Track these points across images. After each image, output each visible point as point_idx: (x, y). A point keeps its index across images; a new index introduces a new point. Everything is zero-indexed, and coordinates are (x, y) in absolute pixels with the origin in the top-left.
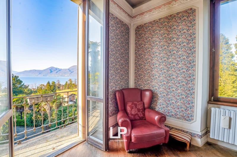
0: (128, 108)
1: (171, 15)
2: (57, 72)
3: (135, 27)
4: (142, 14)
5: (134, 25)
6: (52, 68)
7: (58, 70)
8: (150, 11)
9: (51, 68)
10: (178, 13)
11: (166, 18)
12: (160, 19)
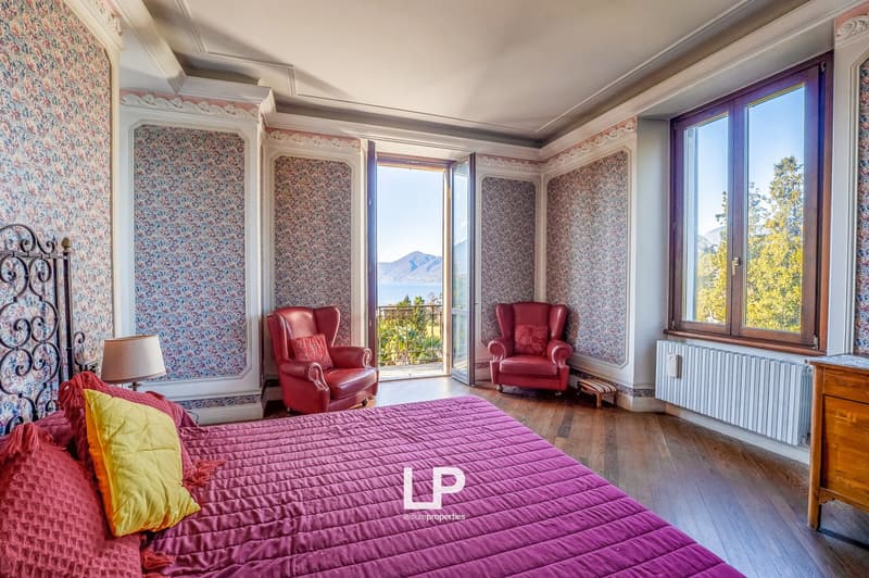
0: (517, 334)
1: (596, 163)
2: (429, 269)
3: (547, 181)
4: (557, 156)
5: (546, 176)
6: (417, 254)
7: (431, 261)
8: (568, 151)
9: (412, 258)
10: (605, 159)
11: (590, 166)
12: (582, 169)
